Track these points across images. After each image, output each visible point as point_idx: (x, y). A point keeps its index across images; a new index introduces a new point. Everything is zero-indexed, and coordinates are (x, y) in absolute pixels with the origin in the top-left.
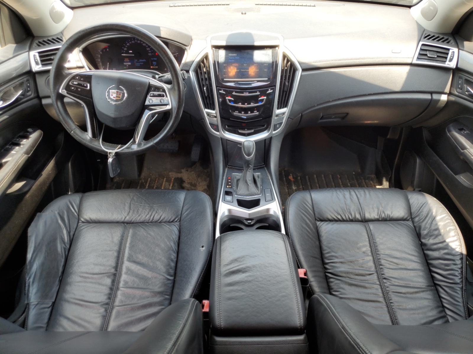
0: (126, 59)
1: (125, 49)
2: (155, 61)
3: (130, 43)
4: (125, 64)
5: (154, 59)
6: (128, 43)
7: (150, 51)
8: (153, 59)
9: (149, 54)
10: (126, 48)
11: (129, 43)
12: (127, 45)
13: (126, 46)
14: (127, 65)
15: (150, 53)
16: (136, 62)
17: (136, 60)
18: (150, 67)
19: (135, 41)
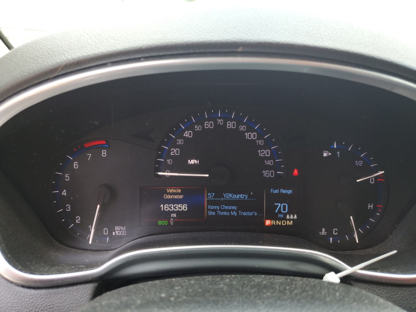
0: (171, 191)
1: (175, 152)
2: (282, 198)
3: (198, 128)
4: (165, 207)
5: (284, 192)
6: (187, 129)
7: (269, 163)
8: (276, 191)
9: (265, 173)
10: (179, 146)
11: (190, 127)
12: (182, 137)
13: (180, 142)
14: (173, 212)
15: (269, 168)
16: (210, 202)
17: (211, 196)
18: (264, 223)
19: (216, 122)
